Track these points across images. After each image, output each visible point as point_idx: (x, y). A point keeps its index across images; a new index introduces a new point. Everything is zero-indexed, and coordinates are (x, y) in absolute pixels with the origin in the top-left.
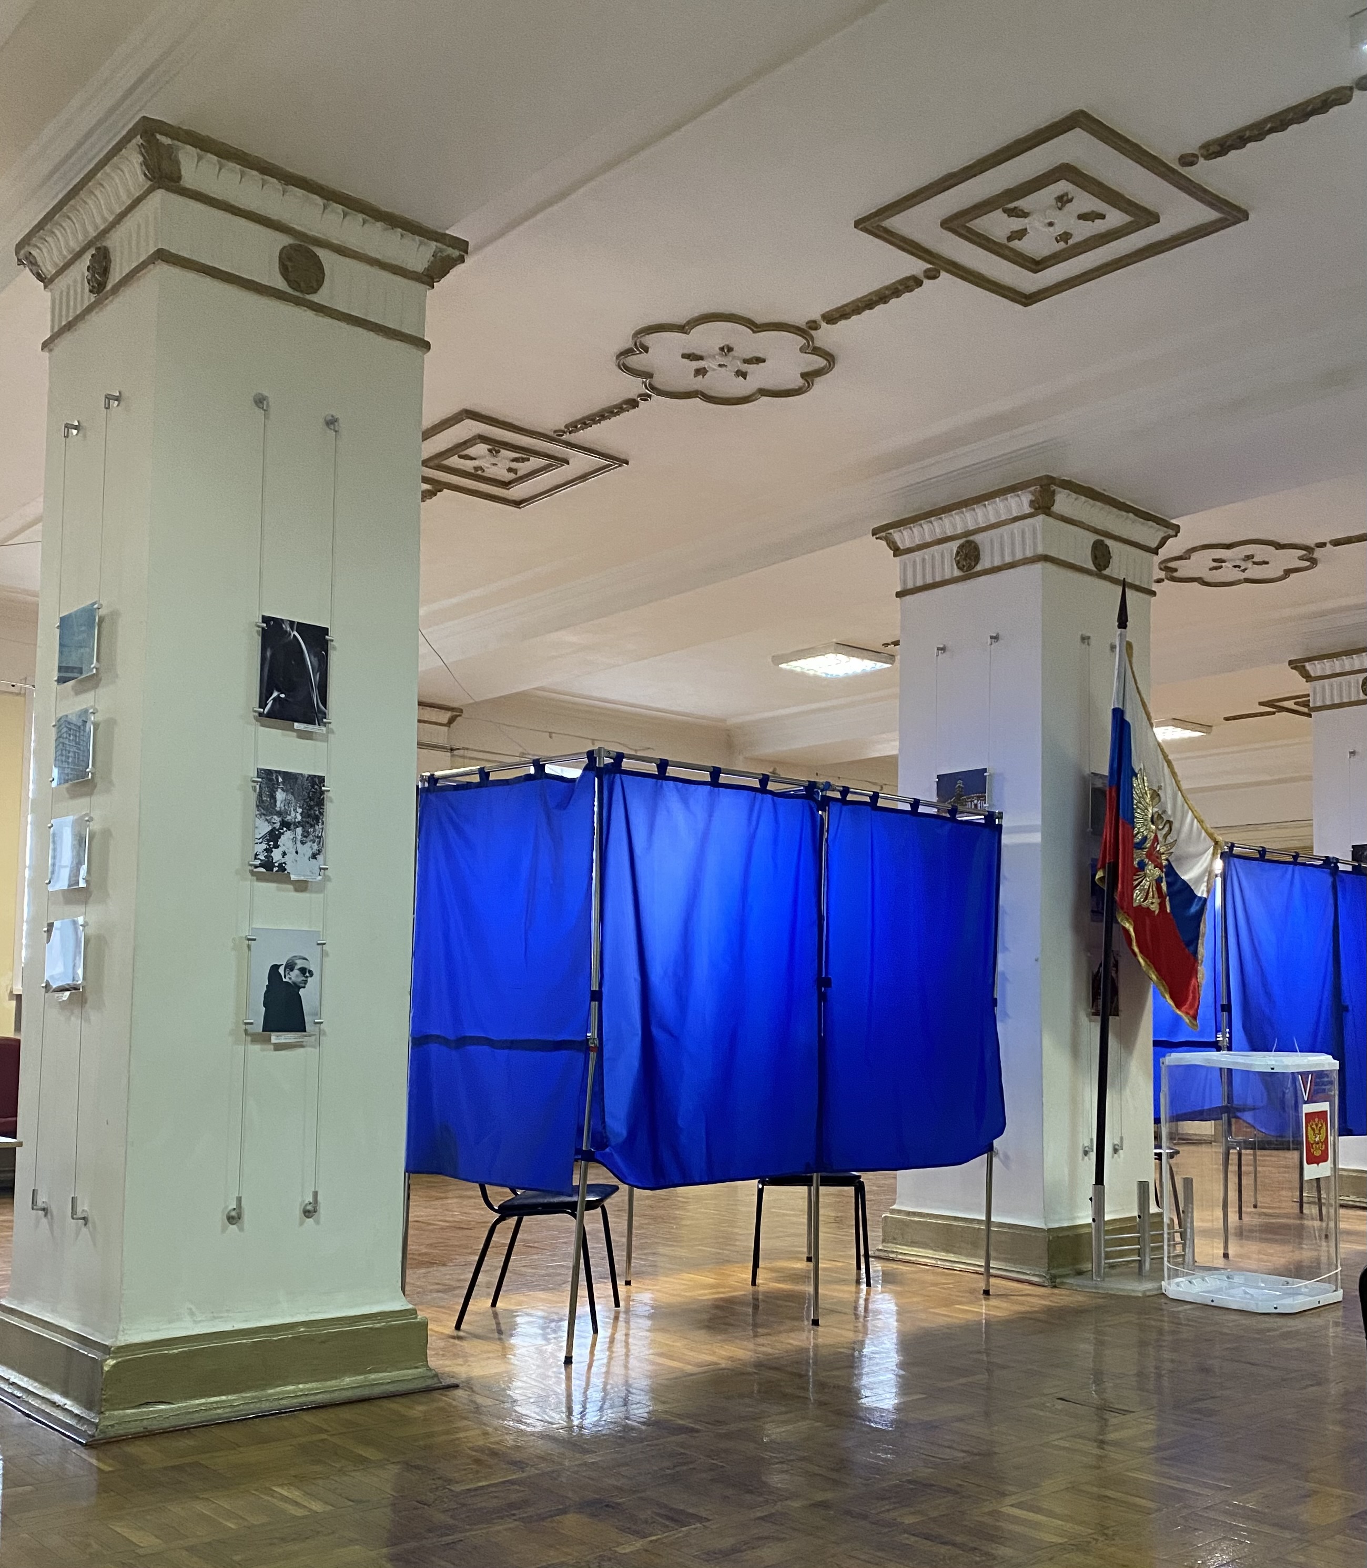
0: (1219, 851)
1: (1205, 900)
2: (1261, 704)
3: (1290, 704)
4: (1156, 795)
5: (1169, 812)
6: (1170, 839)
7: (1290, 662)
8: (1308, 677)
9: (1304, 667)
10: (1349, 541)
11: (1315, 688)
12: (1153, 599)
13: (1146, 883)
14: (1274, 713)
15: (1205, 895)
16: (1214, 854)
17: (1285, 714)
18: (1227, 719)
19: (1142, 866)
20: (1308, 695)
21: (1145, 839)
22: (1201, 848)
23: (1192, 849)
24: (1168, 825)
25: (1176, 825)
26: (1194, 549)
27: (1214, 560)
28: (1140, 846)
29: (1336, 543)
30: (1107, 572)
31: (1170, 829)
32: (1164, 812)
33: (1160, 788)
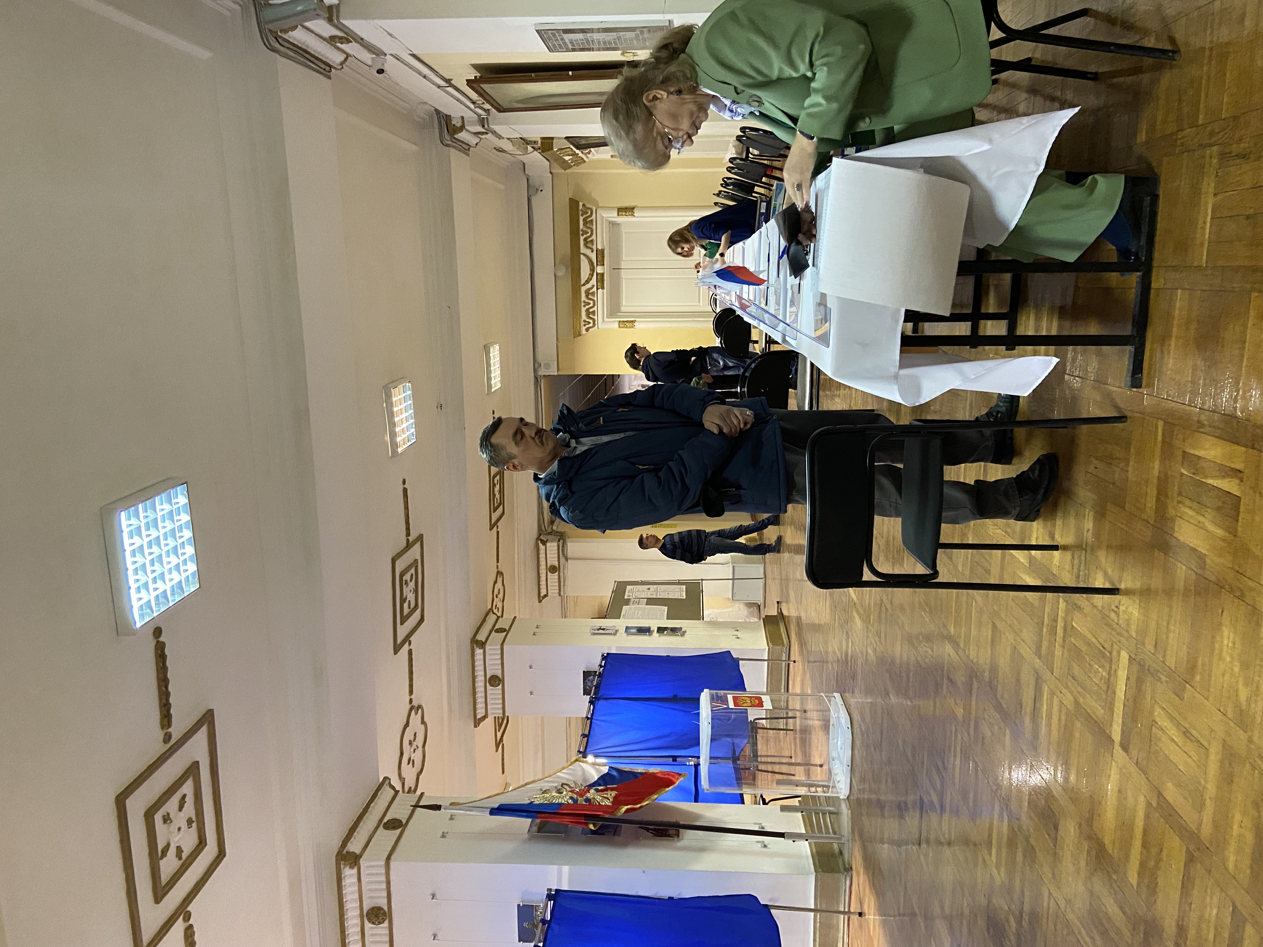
0: (582, 759)
1: (610, 767)
2: (497, 751)
3: (499, 735)
4: (545, 792)
5: (556, 784)
6: (573, 785)
7: (475, 727)
8: (485, 717)
9: (479, 719)
10: (411, 686)
11: (492, 713)
12: (426, 794)
13: (599, 798)
14: (503, 745)
15: (608, 767)
16: (583, 762)
17: (504, 738)
18: (503, 772)
19: (588, 800)
20: (495, 717)
21: (571, 798)
22: (579, 769)
23: (580, 773)
24: (564, 786)
25: (565, 782)
26: (400, 774)
27: (409, 763)
28: (575, 801)
29: (411, 692)
30: (404, 822)
31: (566, 784)
32: (556, 787)
33: (541, 790)
